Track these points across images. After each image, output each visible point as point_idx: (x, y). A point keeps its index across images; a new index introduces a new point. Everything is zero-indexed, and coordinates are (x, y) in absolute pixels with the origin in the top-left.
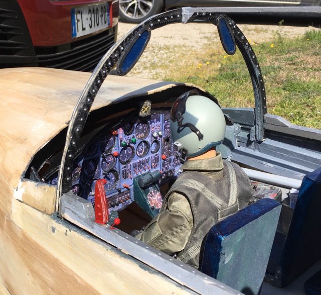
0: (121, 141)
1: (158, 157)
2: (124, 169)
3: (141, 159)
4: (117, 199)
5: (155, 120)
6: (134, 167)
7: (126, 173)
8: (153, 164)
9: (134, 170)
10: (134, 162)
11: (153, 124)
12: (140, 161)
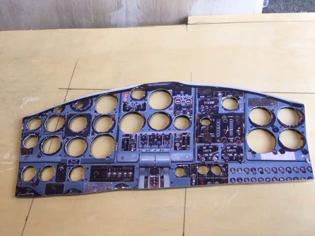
0: (125, 105)
1: (188, 138)
2: (124, 137)
3: (156, 133)
4: (110, 173)
5: (182, 92)
6: (142, 139)
7: (128, 143)
8: (178, 144)
9: (142, 143)
10: (144, 133)
11: (179, 96)
12: (153, 135)
